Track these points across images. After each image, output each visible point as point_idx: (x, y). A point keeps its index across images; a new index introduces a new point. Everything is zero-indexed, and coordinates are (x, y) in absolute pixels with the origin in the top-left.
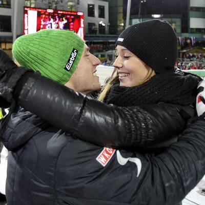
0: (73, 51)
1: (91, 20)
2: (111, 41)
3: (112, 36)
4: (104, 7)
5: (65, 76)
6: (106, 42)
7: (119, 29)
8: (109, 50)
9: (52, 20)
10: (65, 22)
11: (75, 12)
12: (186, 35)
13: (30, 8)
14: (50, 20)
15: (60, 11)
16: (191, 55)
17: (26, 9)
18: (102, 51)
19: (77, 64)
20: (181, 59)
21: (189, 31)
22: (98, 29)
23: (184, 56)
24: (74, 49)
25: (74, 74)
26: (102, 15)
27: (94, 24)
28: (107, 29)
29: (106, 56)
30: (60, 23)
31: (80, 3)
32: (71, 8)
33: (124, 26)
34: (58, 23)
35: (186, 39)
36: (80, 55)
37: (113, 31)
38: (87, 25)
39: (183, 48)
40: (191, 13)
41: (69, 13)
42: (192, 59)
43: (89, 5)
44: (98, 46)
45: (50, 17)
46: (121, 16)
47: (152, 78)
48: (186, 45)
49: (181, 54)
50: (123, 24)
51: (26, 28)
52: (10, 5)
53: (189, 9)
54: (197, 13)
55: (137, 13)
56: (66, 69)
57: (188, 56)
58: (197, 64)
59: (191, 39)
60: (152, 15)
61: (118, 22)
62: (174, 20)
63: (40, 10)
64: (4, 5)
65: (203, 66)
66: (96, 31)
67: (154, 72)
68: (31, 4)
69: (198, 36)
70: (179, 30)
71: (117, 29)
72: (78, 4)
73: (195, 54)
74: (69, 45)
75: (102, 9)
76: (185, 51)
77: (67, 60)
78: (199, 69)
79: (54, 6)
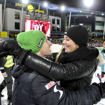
0: (41, 40)
1: (54, 25)
2: (62, 34)
3: (62, 32)
4: (59, 20)
5: (38, 50)
6: (60, 35)
7: (65, 29)
8: (61, 38)
9: (37, 25)
10: (43, 25)
11: (47, 22)
12: (94, 33)
13: (28, 19)
14: (36, 25)
15: (41, 21)
16: (95, 41)
17: (26, 20)
18: (58, 39)
19: (43, 45)
20: (91, 43)
21: (95, 31)
22: (56, 29)
23: (93, 42)
24: (42, 39)
25: (41, 49)
26: (58, 23)
27: (55, 27)
28: (60, 29)
29: (60, 41)
30: (40, 26)
31: (49, 18)
32: (45, 20)
33: (68, 28)
34: (39, 26)
35: (94, 34)
36: (44, 41)
37: (63, 30)
38: (52, 27)
39: (92, 38)
40: (96, 24)
41: (44, 22)
42: (96, 43)
43: (53, 19)
44: (56, 36)
45: (36, 23)
46: (66, 24)
47: (77, 49)
48: (93, 37)
49: (91, 41)
50: (67, 28)
51: (26, 28)
52: (19, 18)
53: (95, 22)
54: (98, 23)
55: (73, 23)
56: (38, 47)
57: (94, 41)
58: (98, 45)
59: (95, 34)
60: (80, 24)
61: (65, 26)
62: (88, 26)
63: (32, 20)
64: (17, 18)
65: (100, 46)
66: (56, 30)
67: (78, 46)
68: (28, 18)
69: (99, 33)
70: (90, 31)
71: (64, 30)
72: (48, 18)
73: (97, 41)
74: (40, 37)
75: (58, 21)
76: (93, 39)
77: (39, 43)
78: (99, 47)
79: (38, 19)
